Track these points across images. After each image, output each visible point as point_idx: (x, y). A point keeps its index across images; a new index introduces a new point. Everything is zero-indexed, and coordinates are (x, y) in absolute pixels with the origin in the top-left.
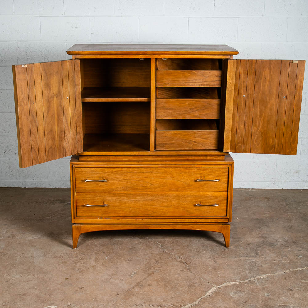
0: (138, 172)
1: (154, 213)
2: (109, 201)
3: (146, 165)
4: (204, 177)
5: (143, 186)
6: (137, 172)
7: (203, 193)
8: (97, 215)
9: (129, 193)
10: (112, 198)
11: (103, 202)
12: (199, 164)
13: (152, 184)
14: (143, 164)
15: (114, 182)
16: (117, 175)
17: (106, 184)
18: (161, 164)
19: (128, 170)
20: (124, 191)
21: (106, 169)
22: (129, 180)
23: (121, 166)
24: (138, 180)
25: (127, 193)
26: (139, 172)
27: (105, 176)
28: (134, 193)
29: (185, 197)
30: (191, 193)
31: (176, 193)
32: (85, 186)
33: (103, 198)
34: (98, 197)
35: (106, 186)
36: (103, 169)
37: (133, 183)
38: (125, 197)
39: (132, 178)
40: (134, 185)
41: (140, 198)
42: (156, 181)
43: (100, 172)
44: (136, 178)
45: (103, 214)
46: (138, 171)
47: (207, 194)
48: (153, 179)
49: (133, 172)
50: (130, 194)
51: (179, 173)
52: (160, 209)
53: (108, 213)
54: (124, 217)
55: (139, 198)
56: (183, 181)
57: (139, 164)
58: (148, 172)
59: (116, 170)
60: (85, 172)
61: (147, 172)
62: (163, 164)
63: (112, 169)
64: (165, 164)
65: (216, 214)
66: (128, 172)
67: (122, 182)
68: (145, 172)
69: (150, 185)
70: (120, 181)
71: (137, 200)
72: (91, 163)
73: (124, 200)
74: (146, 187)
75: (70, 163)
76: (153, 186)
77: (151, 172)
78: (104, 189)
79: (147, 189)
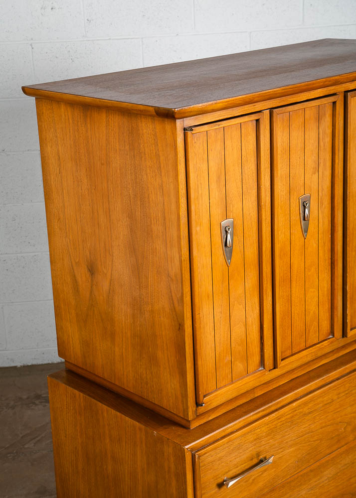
0: (323, 406)
3: (338, 379)
5: (333, 438)
6: (321, 405)
9: (310, 468)
13: (349, 424)
15: (280, 455)
16: (285, 432)
17: (265, 471)
19: (306, 410)
20: (300, 470)
21: (263, 429)
22: (308, 433)
23: (294, 404)
24: (324, 425)
25: (305, 471)
26: (326, 404)
27: (262, 448)
28: (318, 464)
35: (265, 474)
37: (316, 438)
38: (301, 485)
39: (313, 426)
40: (317, 443)
43: (252, 442)
44: (321, 422)
48: (349, 410)
49: (315, 410)
50: (311, 471)
55: (327, 472)
58: (341, 395)
59: (283, 419)
60: (220, 459)
61: (338, 398)
66: (305, 414)
67: (294, 448)
68: (335, 398)
69: (345, 428)
70: (291, 446)
71: (323, 479)
72: (231, 427)
73: (299, 494)
74: (338, 435)
75: (186, 450)
76: (349, 429)
77: (347, 392)
78: (260, 485)
79: (339, 441)
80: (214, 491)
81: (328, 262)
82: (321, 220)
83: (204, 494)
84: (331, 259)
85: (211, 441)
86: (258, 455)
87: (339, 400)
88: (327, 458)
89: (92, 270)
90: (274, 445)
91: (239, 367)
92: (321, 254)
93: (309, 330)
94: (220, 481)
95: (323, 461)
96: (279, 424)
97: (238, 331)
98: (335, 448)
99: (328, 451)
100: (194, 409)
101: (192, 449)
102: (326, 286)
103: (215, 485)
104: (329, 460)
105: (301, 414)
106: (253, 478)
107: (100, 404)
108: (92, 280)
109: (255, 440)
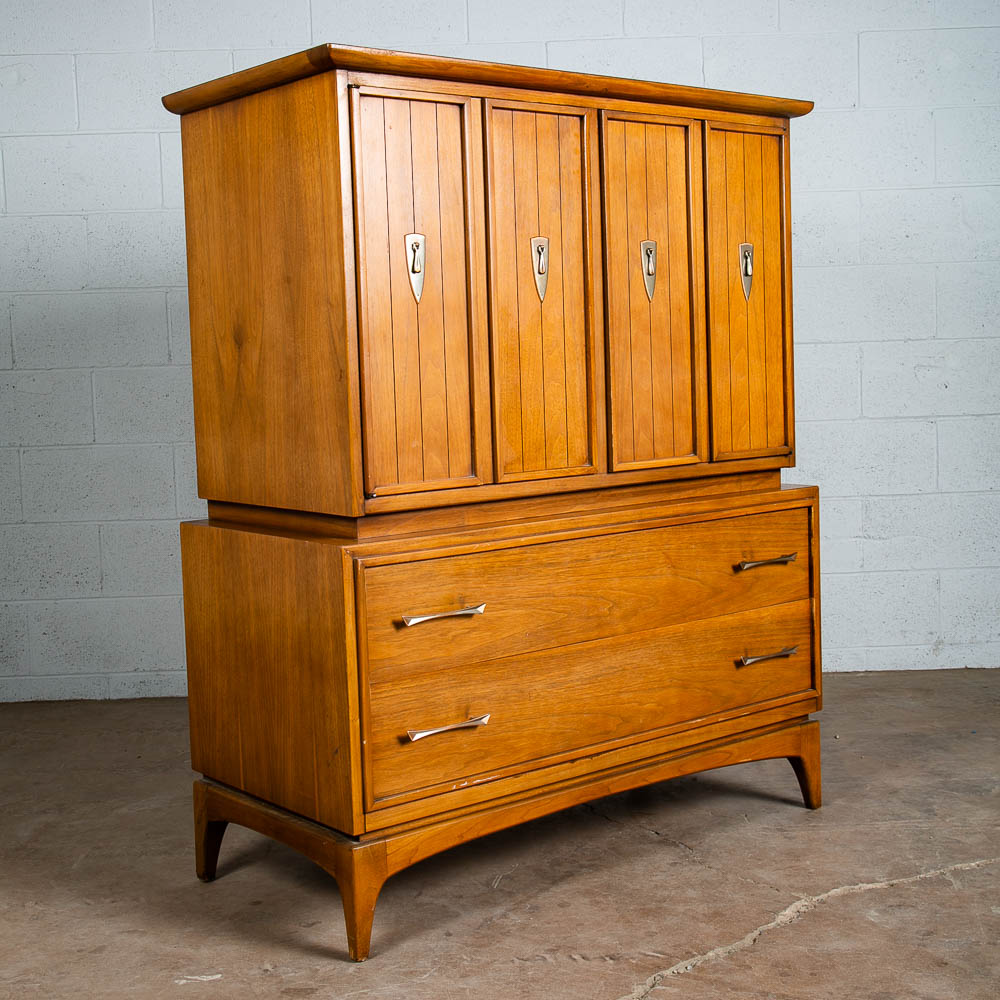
0: (572, 561)
1: (626, 720)
2: (484, 702)
4: (752, 552)
5: (589, 618)
6: (568, 559)
7: (751, 614)
8: (445, 775)
9: (549, 652)
10: (494, 687)
11: (463, 711)
12: (737, 503)
13: (616, 604)
14: (586, 524)
15: (500, 614)
16: (509, 581)
18: (637, 517)
19: (542, 556)
20: (533, 649)
21: (470, 562)
22: (548, 595)
23: (523, 539)
24: (574, 591)
25: (541, 654)
26: (577, 560)
28: (563, 650)
29: (707, 640)
30: (722, 619)
31: (681, 627)
32: (402, 646)
33: (463, 692)
34: (447, 693)
35: (473, 635)
36: (462, 561)
37: (560, 607)
38: (534, 673)
39: (556, 587)
40: (562, 615)
41: (582, 670)
42: (625, 590)
43: (452, 576)
44: (569, 585)
45: (467, 764)
46: (572, 554)
47: (762, 618)
48: (616, 583)
49: (559, 563)
50: (552, 657)
51: (687, 548)
52: (640, 704)
53: (483, 758)
54: (537, 762)
55: (578, 668)
56: (699, 576)
57: (574, 526)
58: (602, 555)
59: (505, 559)
60: (399, 583)
61: (598, 558)
62: (644, 517)
63: (491, 559)
64: (647, 516)
65: (787, 689)
66: (541, 564)
67: (524, 611)
68: (593, 555)
69: (609, 609)
70: (518, 606)
71: (573, 677)
72: (418, 542)
73: (531, 686)
74: (598, 616)
75: (344, 551)
76: (617, 613)
77: (612, 553)
78: (466, 649)
79: (599, 626)
80: (388, 630)
81: (580, 350)
82: (566, 283)
83: (371, 628)
84: (586, 346)
85: (385, 550)
86: (462, 601)
87: (599, 561)
88: (579, 647)
89: (239, 340)
90: (489, 594)
91: (435, 461)
92: (569, 334)
93: (551, 445)
94: (398, 617)
95: (572, 648)
96: (499, 564)
97: (434, 407)
98: (594, 634)
99: (582, 636)
100: (361, 501)
101: (353, 554)
102: (578, 384)
103: (389, 622)
104: (581, 651)
105: (536, 562)
106: (453, 633)
107: (242, 532)
108: (240, 356)
109: (457, 575)
